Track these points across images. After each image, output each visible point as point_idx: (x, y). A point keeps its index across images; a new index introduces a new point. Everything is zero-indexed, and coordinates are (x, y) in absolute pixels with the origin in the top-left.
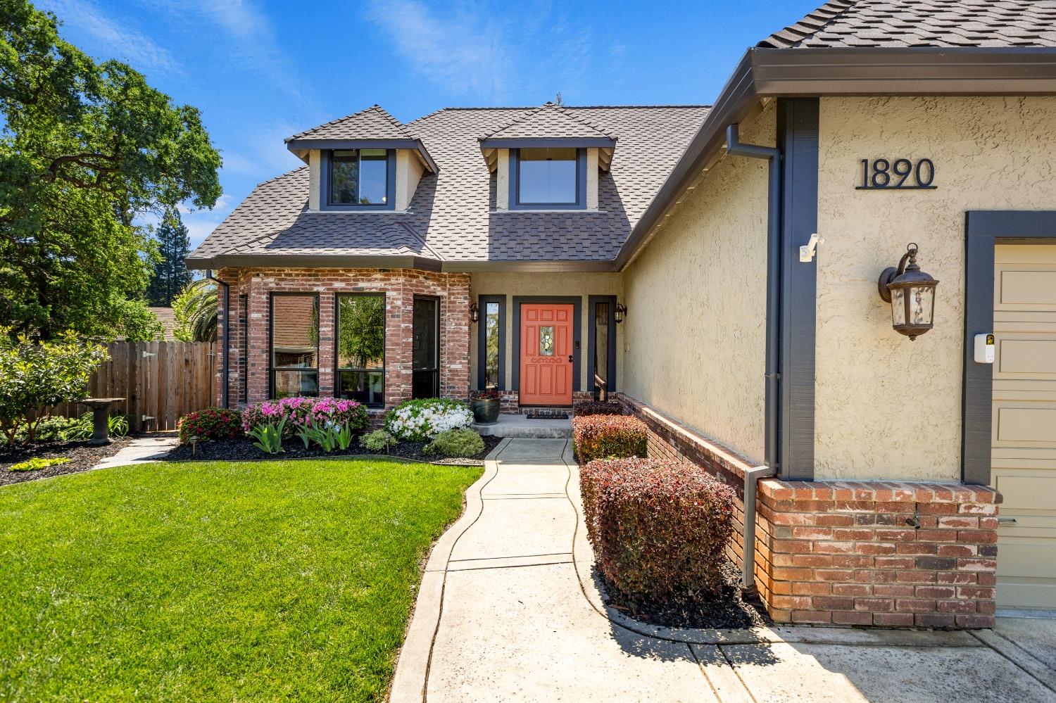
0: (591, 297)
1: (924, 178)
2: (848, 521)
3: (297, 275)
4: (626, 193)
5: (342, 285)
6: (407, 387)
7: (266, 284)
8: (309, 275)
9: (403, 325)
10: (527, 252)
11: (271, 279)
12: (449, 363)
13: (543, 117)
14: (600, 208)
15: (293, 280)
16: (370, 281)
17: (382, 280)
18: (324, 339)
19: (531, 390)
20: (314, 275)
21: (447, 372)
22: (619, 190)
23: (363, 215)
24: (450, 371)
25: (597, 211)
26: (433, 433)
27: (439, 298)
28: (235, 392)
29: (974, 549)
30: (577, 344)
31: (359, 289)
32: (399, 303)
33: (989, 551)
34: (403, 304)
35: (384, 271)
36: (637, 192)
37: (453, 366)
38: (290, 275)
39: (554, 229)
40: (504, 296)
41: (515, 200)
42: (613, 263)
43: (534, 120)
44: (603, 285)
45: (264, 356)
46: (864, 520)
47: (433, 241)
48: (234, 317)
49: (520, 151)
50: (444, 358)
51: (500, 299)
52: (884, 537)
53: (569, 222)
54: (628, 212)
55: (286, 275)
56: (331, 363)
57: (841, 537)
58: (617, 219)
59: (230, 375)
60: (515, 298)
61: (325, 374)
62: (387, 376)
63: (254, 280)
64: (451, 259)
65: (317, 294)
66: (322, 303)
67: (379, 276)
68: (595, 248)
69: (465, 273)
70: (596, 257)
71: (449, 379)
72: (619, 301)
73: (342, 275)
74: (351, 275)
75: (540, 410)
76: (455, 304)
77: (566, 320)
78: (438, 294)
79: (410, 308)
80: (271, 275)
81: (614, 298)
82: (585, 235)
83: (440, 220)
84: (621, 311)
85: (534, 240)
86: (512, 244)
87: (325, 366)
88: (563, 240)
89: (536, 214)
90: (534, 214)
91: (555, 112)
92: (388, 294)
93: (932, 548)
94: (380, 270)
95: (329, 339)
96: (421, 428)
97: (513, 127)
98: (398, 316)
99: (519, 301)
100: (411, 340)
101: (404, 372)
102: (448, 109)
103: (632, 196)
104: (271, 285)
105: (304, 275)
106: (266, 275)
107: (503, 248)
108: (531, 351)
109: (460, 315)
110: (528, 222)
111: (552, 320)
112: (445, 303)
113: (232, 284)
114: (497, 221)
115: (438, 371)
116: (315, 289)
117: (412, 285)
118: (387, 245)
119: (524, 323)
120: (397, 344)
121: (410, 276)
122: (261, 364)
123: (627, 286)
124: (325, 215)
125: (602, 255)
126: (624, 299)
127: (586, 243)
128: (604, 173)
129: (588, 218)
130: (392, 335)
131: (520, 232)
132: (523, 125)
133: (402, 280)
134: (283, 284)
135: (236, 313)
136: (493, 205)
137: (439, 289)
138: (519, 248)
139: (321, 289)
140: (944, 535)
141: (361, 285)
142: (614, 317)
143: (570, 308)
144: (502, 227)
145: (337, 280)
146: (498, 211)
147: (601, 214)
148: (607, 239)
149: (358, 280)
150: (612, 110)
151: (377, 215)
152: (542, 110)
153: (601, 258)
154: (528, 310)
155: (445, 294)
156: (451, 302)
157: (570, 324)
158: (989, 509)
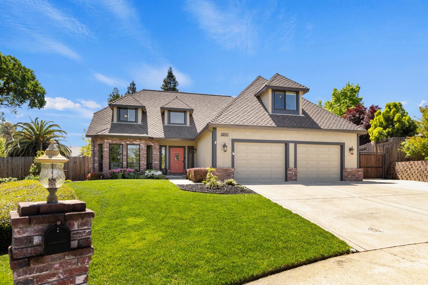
0: (188, 146)
1: (227, 135)
2: (219, 171)
3: (117, 140)
4: (196, 121)
5: (129, 142)
6: (145, 167)
7: (109, 142)
8: (120, 140)
9: (144, 152)
10: (174, 136)
11: (110, 141)
12: (154, 162)
13: (176, 101)
14: (190, 125)
15: (116, 141)
16: (136, 141)
17: (139, 141)
18: (124, 155)
19: (173, 169)
20: (122, 140)
21: (154, 164)
22: (194, 120)
23: (129, 124)
24: (155, 164)
25: (189, 126)
26: (155, 176)
27: (151, 146)
28: (96, 169)
29: (232, 174)
30: (185, 158)
31: (134, 143)
32: (143, 147)
33: (234, 174)
34: (145, 147)
35: (140, 139)
36: (199, 121)
37: (155, 162)
38: (115, 140)
39: (179, 130)
40: (166, 146)
41: (169, 122)
42: (193, 139)
43: (173, 102)
44: (191, 144)
45: (108, 159)
46: (221, 171)
47: (150, 132)
48: (96, 150)
49: (170, 110)
50: (153, 161)
51: (165, 146)
52: (223, 173)
53: (183, 129)
54: (197, 127)
55: (114, 139)
56: (126, 161)
57: (219, 173)
58: (194, 128)
59: (95, 165)
60: (169, 146)
61: (125, 164)
62: (141, 164)
63: (105, 140)
64: (156, 137)
65: (122, 144)
66: (124, 146)
67: (138, 140)
68: (189, 135)
69: (158, 140)
70: (189, 137)
71: (154, 166)
72: (195, 147)
73: (129, 140)
74: (131, 140)
75: (176, 174)
76: (156, 147)
77: (182, 152)
78: (152, 145)
79: (146, 148)
80: (110, 139)
81: (193, 147)
82: (187, 132)
83: (151, 126)
84: (195, 150)
85: (175, 133)
86: (170, 134)
87: (125, 162)
88: (182, 133)
89: (175, 126)
90: (174, 126)
91: (178, 100)
92: (141, 145)
93: (228, 174)
94: (139, 139)
95: (125, 155)
96: (152, 175)
97: (169, 104)
98: (143, 150)
99: (170, 147)
100: (146, 156)
101: (145, 163)
102: (144, 90)
103: (198, 122)
104: (110, 142)
105: (119, 140)
106: (109, 139)
107: (168, 135)
108: (173, 159)
109: (157, 150)
110: (173, 128)
111: (178, 152)
112: (153, 147)
113: (95, 141)
114: (165, 127)
115: (151, 163)
116: (122, 143)
117: (146, 143)
118: (140, 133)
119: (171, 153)
120: (143, 157)
121: (146, 141)
122: (107, 161)
123: (197, 144)
124: (119, 124)
125: (191, 137)
126: (196, 147)
127: (187, 134)
128: (191, 116)
129: (187, 128)
130: (142, 154)
131: (171, 131)
132: (171, 104)
133: (144, 141)
134: (113, 142)
135: (97, 149)
136: (163, 123)
137: (152, 144)
138: (172, 135)
139: (123, 143)
140: (229, 172)
141: (134, 142)
142: (193, 151)
143: (183, 149)
144: (166, 129)
145: (127, 141)
146: (165, 125)
147: (190, 127)
148: (192, 133)
149: (133, 141)
150: (192, 95)
151: (133, 124)
152: (175, 99)
153: (191, 138)
154: (172, 149)
155: (153, 145)
156: (155, 147)
157: (183, 153)
158: (233, 170)
